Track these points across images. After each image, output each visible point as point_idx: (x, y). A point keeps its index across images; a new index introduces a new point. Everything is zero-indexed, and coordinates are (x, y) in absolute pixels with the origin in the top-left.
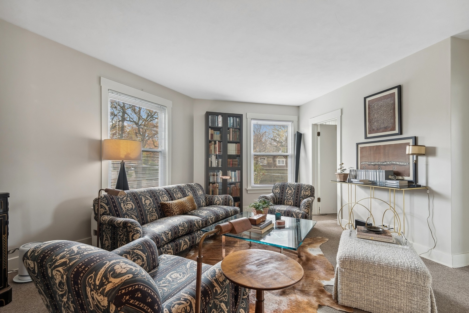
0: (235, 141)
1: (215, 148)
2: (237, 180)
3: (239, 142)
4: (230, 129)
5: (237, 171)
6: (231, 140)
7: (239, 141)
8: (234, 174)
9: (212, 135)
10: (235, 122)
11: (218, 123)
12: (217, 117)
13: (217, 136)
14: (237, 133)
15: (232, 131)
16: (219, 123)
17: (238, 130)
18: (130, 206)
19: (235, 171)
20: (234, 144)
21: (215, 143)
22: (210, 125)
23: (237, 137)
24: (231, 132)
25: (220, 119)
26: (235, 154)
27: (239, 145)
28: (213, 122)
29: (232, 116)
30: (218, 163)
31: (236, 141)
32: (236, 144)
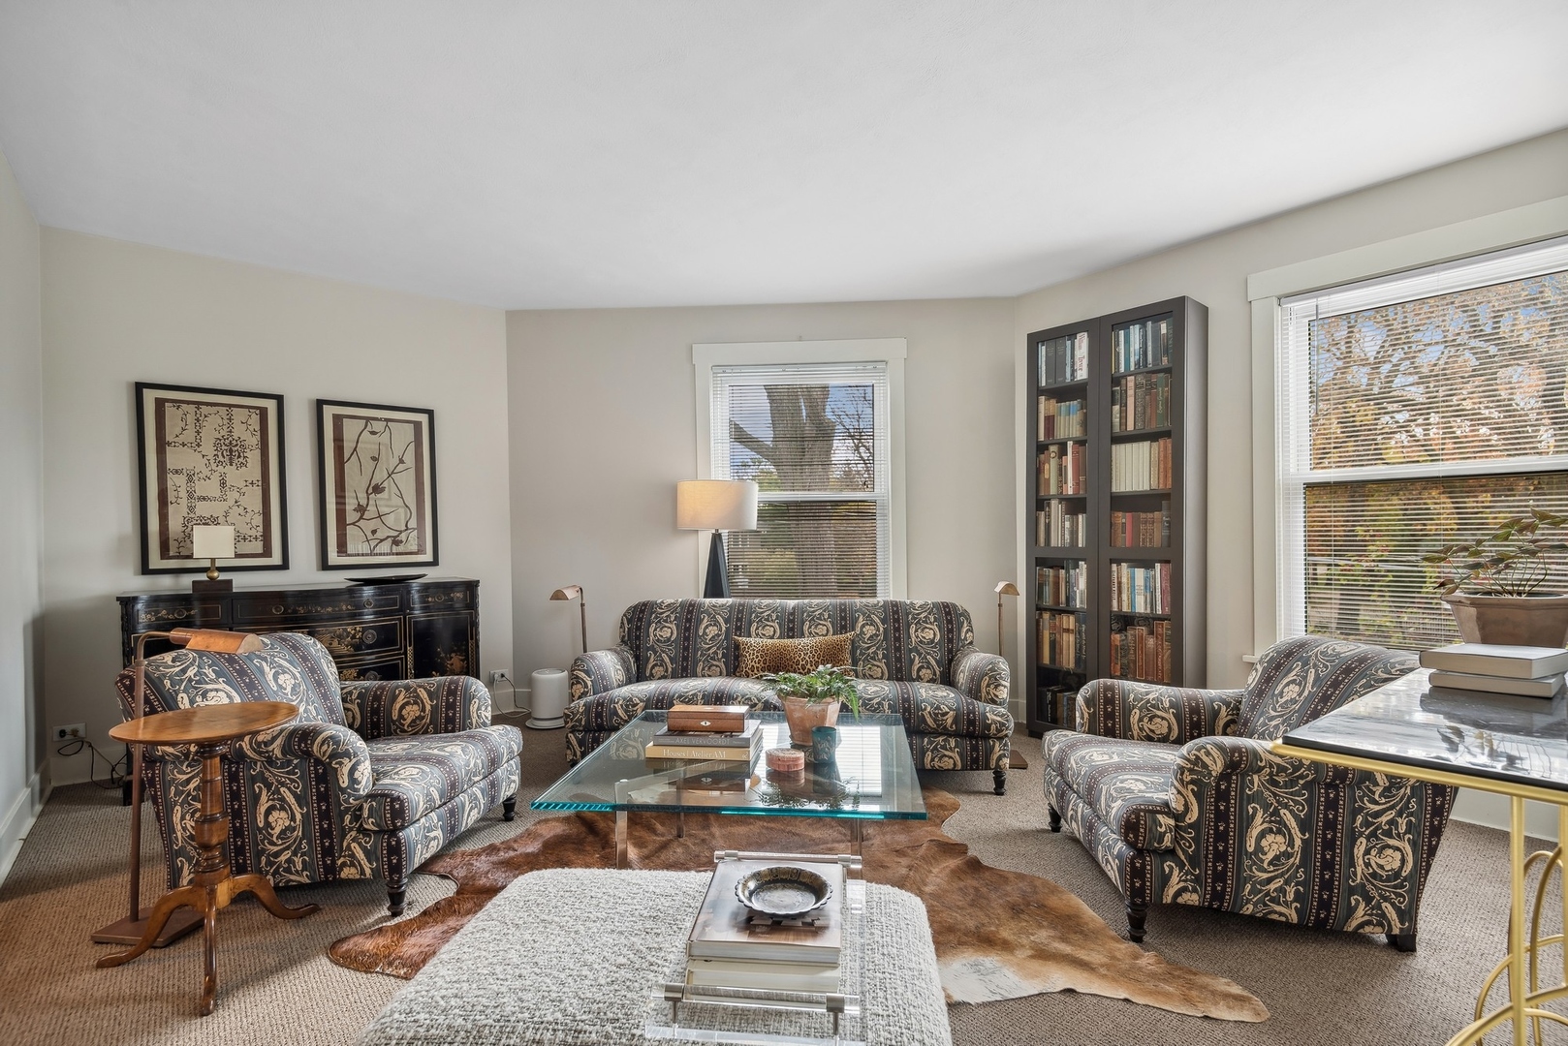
0: (1148, 430)
1: (1061, 471)
2: (1159, 608)
3: (1166, 432)
4: (1123, 382)
5: (1158, 566)
6: (1130, 427)
7: (1167, 425)
8: (1146, 579)
9: (1050, 421)
10: (1150, 343)
11: (1073, 366)
12: (1069, 343)
13: (1069, 423)
14: (1157, 394)
15: (1136, 386)
16: (1077, 367)
17: (1161, 375)
18: (666, 633)
19: (1148, 565)
20: (1141, 444)
21: (1063, 452)
22: (1044, 384)
23: (1157, 408)
24: (1131, 392)
25: (1080, 347)
26: (1146, 488)
27: (1170, 446)
28: (1056, 365)
29: (1133, 322)
30: (1074, 533)
31: (1154, 426)
32: (1155, 444)
